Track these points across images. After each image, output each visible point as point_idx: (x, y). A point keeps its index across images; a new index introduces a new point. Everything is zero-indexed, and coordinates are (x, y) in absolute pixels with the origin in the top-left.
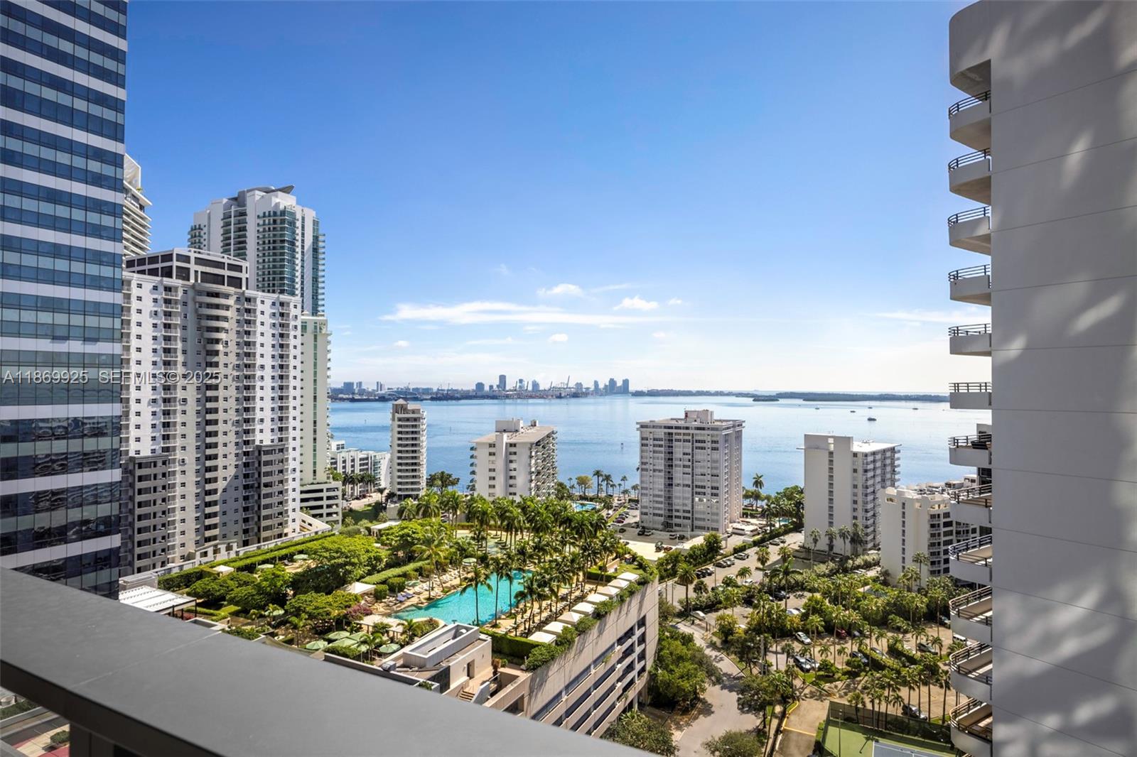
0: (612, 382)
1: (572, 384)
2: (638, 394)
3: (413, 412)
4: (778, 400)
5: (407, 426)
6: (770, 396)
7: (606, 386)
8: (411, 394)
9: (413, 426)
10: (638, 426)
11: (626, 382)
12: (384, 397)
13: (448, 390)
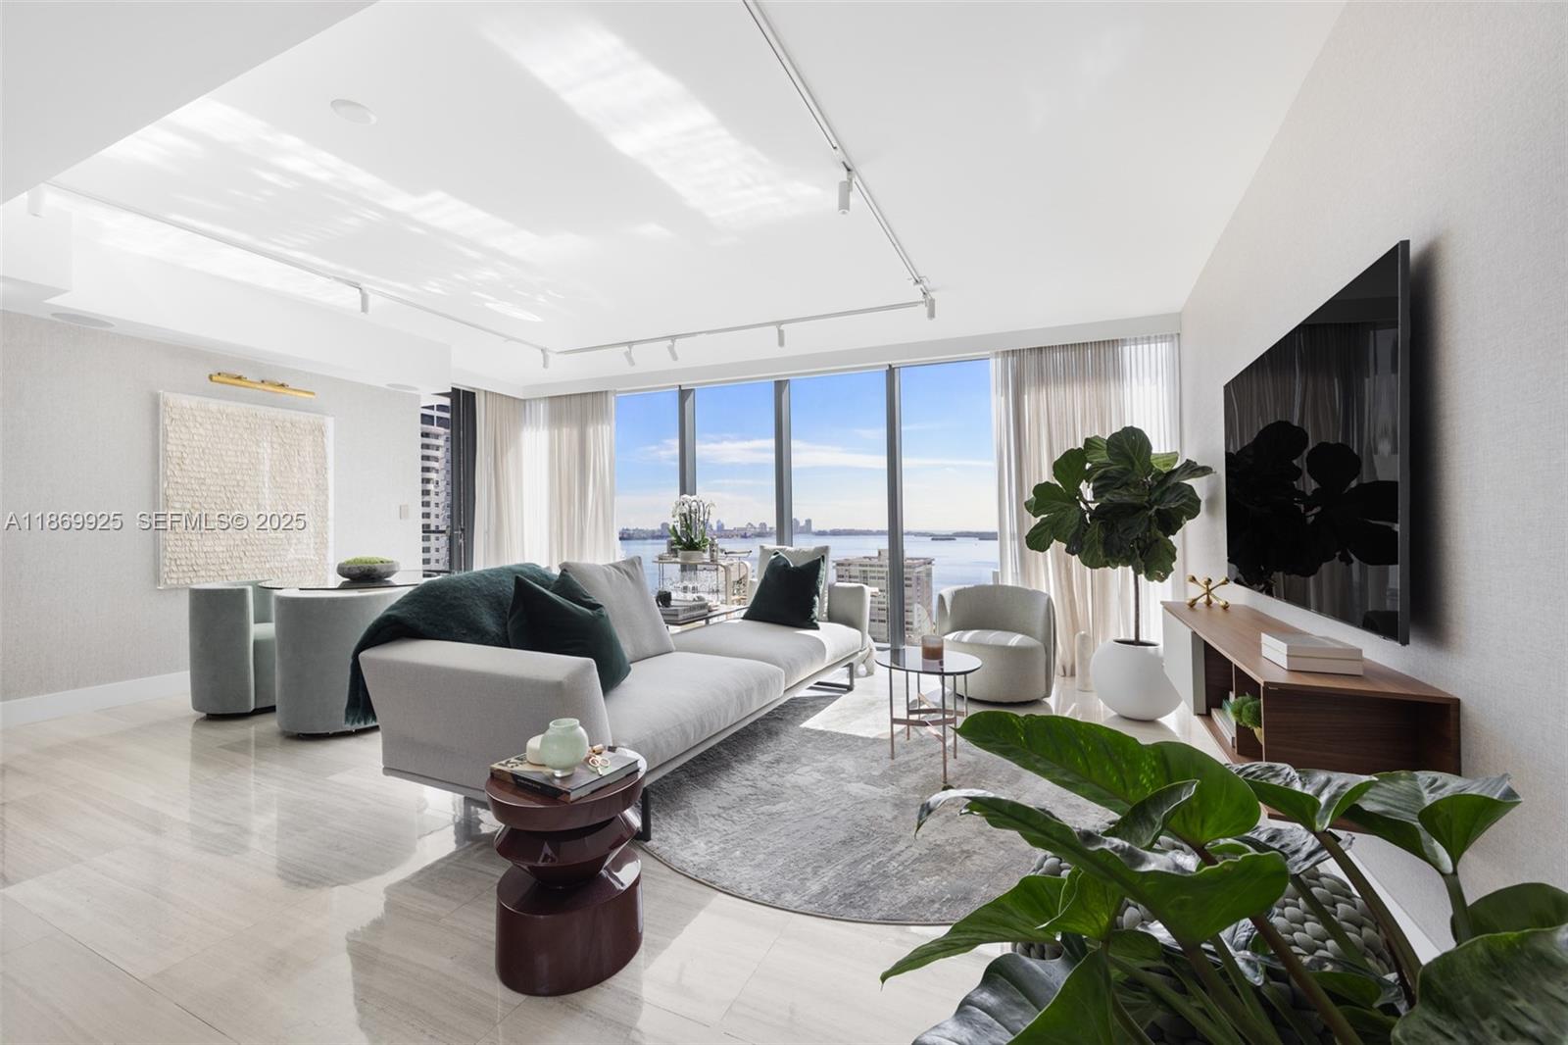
6: (947, 536)
10: (834, 564)
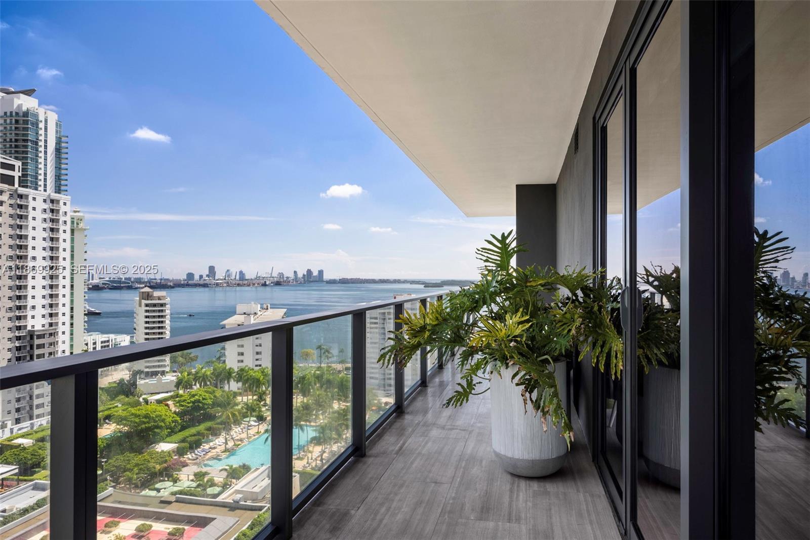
0: (309, 272)
1: (275, 274)
2: (332, 282)
3: (159, 299)
4: (443, 287)
5: (154, 311)
6: (436, 283)
7: (304, 275)
8: (124, 283)
9: (159, 311)
11: (321, 272)
12: (98, 286)
13: (161, 280)
